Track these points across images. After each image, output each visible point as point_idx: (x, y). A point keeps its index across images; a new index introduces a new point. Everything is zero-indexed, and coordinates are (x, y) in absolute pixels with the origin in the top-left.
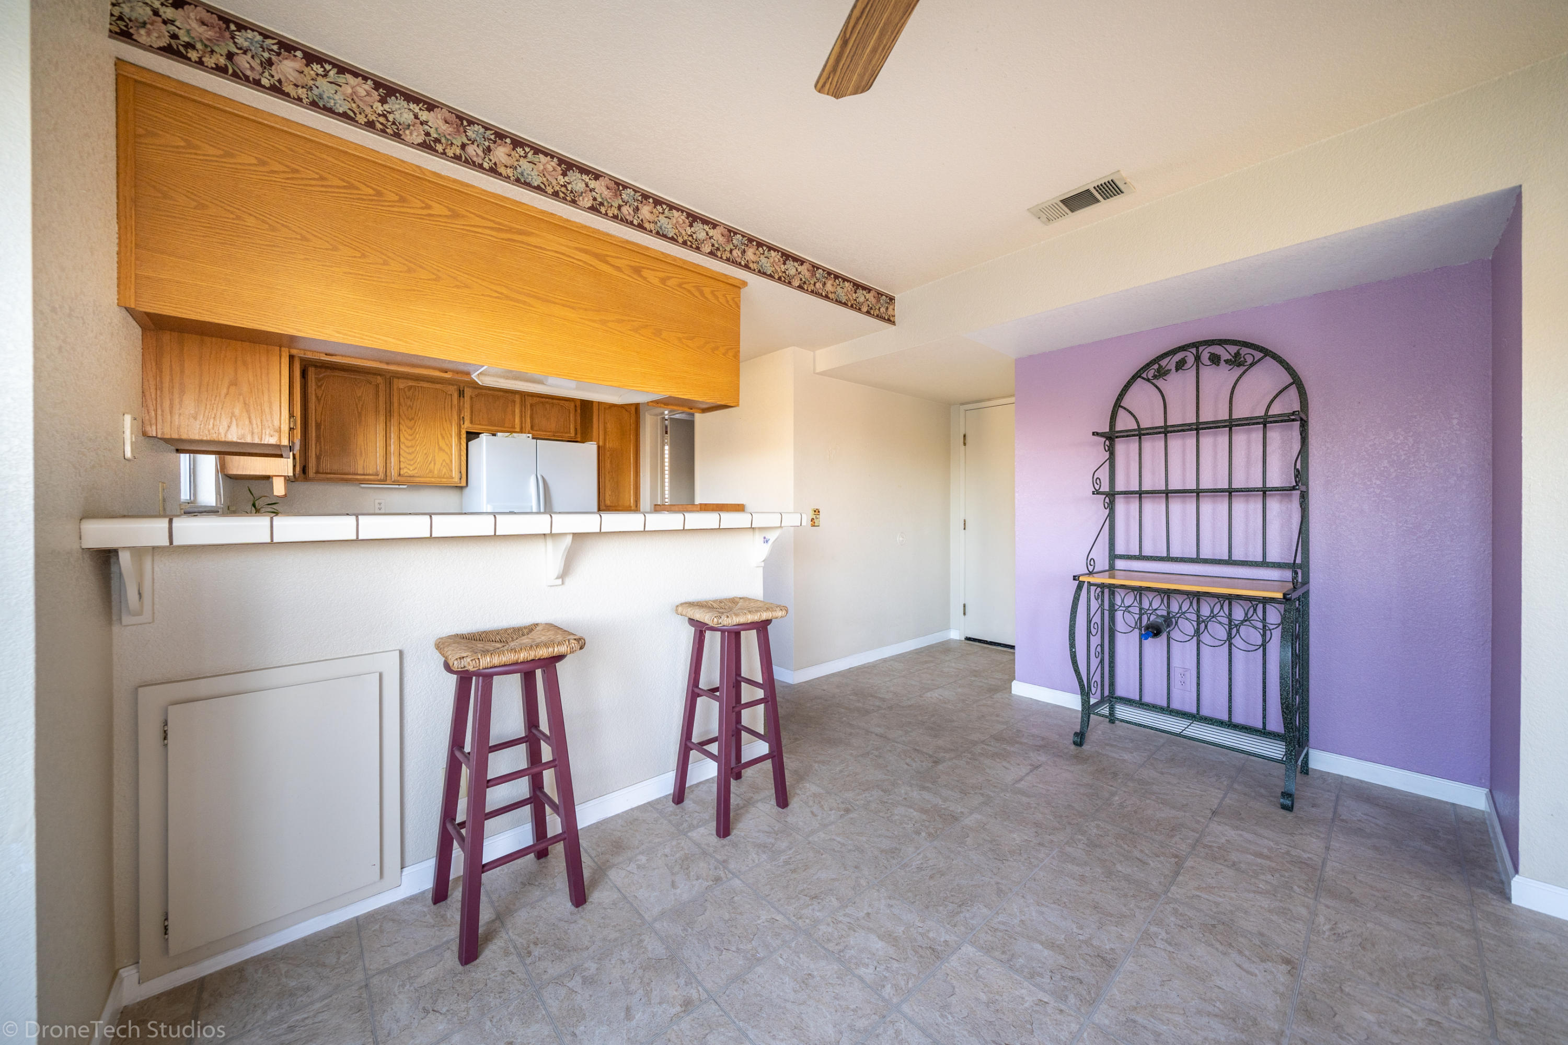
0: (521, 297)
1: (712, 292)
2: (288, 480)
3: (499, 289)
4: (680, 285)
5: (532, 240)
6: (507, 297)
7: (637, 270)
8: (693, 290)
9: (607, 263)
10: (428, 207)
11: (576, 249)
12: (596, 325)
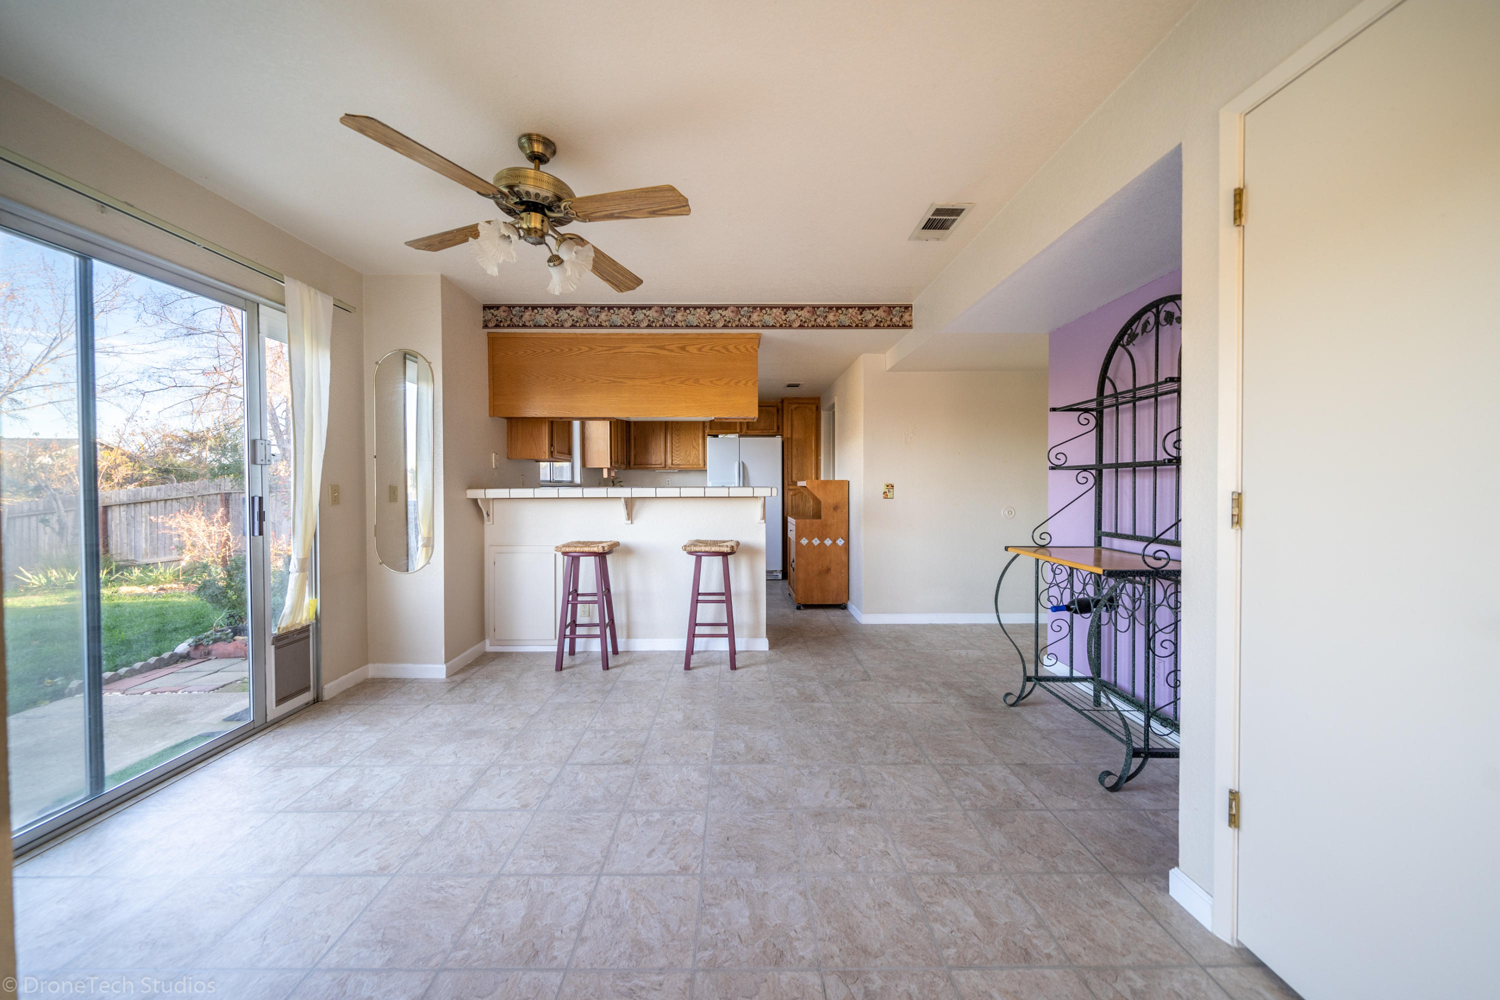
0: (620, 380)
1: (735, 347)
2: (608, 469)
3: (610, 379)
4: (711, 349)
5: (625, 350)
6: (614, 382)
7: (683, 348)
8: (721, 349)
9: (665, 349)
10: (580, 349)
11: (648, 347)
12: (659, 385)
